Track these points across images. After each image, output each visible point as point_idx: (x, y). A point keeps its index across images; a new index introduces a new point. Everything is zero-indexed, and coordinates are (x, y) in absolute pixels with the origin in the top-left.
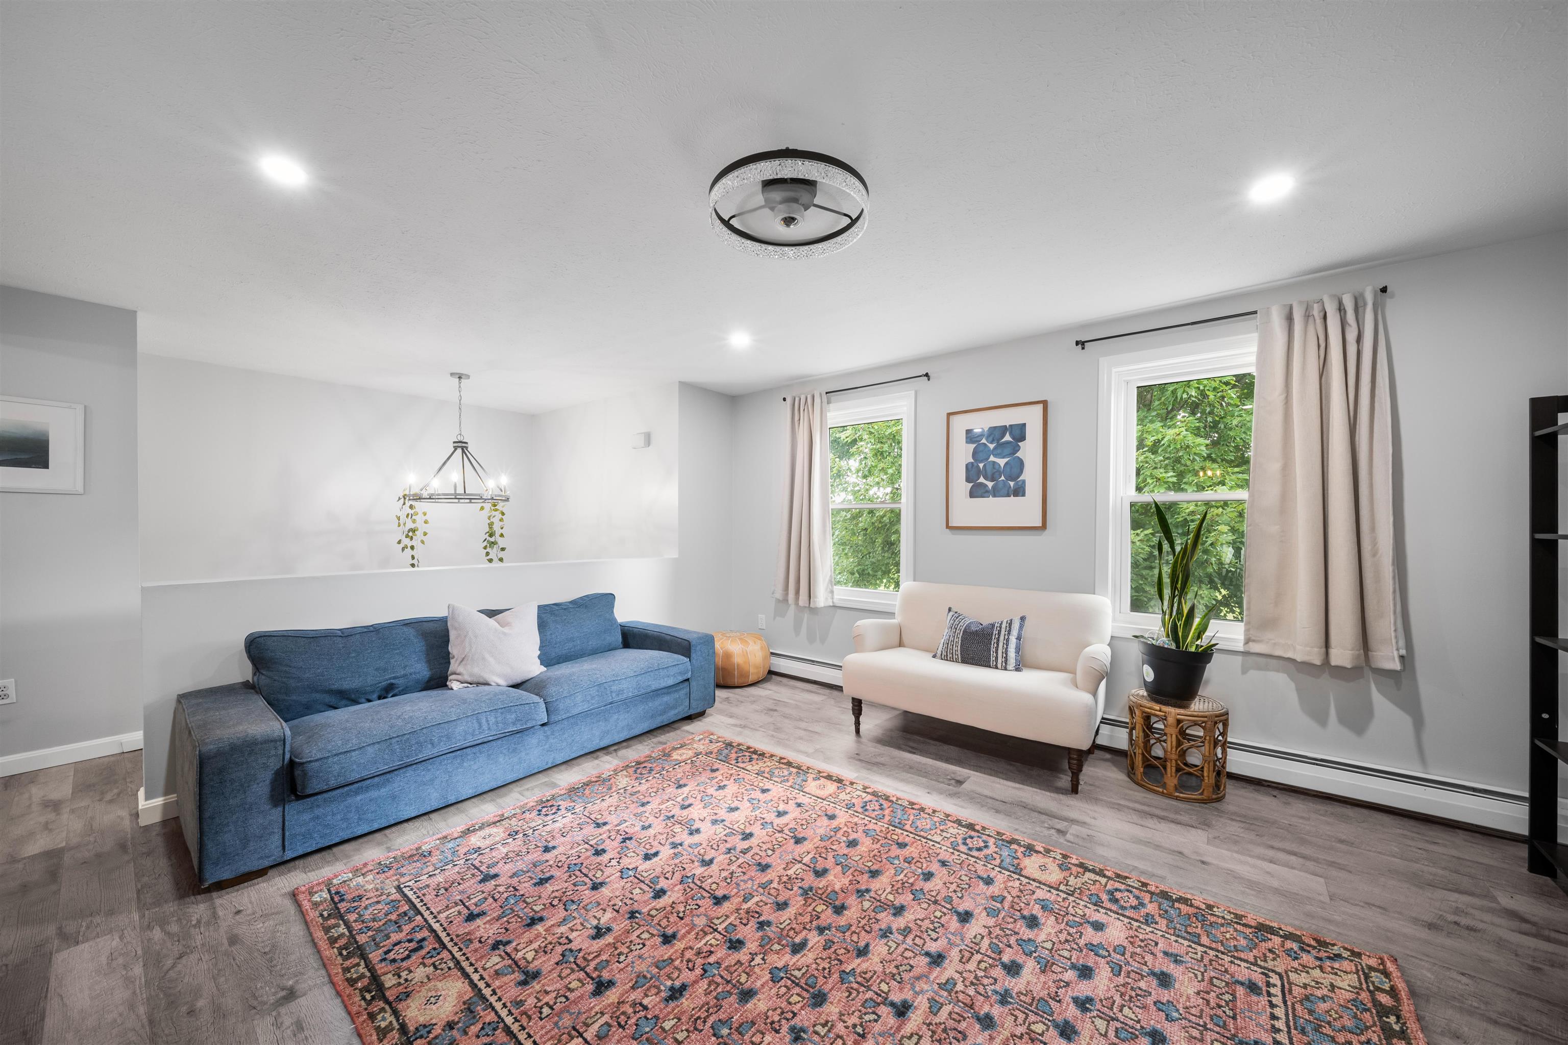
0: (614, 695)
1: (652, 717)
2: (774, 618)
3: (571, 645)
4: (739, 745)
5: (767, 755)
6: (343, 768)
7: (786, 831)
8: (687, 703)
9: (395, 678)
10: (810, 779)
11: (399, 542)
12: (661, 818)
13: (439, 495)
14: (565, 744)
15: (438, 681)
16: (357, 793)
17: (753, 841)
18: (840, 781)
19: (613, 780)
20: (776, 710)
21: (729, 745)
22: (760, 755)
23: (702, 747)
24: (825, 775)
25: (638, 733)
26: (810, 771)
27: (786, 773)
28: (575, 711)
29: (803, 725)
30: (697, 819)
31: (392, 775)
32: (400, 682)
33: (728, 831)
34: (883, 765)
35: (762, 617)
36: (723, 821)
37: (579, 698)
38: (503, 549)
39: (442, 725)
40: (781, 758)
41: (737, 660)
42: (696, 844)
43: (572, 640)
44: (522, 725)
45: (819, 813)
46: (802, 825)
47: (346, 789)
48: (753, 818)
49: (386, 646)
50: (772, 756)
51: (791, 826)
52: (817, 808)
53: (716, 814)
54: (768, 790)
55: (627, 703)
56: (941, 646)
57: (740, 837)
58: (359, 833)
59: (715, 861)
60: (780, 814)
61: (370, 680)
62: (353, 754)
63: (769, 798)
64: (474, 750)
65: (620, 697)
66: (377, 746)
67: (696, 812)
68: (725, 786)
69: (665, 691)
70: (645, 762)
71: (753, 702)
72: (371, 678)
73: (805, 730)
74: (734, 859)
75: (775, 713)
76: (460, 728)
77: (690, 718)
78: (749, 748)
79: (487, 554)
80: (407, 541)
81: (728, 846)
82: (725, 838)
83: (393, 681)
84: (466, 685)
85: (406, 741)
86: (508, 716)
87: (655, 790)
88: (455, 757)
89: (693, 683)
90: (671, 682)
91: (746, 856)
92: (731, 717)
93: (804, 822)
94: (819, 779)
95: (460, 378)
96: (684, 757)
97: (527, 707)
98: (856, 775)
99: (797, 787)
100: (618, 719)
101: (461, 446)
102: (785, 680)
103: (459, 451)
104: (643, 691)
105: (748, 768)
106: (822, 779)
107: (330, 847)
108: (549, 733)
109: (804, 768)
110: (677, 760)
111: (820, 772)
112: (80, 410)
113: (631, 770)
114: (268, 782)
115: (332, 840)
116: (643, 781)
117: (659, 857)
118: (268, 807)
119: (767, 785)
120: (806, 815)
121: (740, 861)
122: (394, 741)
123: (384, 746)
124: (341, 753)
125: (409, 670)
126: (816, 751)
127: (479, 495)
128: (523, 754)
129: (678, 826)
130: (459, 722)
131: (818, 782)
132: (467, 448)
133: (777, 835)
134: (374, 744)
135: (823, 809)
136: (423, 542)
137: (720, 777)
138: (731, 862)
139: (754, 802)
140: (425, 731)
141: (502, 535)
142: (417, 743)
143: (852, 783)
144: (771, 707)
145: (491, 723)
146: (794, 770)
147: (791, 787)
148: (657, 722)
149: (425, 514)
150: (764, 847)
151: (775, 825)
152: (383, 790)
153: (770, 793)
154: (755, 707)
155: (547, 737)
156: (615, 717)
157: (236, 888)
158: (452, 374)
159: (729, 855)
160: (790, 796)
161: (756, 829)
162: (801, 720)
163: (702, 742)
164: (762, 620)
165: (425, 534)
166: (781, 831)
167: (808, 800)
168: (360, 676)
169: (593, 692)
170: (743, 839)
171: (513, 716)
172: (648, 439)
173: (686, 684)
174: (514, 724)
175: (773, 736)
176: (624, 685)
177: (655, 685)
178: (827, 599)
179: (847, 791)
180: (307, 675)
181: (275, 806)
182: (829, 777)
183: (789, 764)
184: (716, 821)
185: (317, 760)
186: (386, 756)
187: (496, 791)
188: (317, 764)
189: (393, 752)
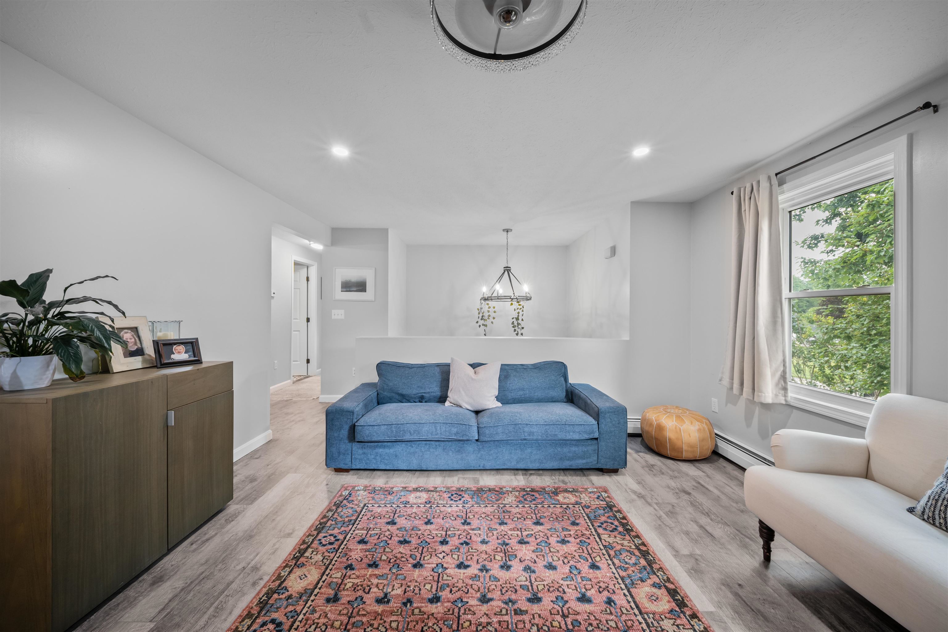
0: (526, 434)
1: (561, 459)
2: (726, 405)
3: (521, 393)
4: (619, 511)
5: (633, 534)
6: (370, 433)
7: (569, 621)
8: (595, 458)
9: (425, 393)
10: (649, 582)
11: (477, 322)
12: (499, 541)
13: (502, 297)
14: (491, 457)
15: (442, 399)
16: (380, 447)
17: (535, 608)
18: (682, 604)
19: (506, 495)
20: (689, 494)
21: (610, 507)
22: (627, 530)
23: (587, 499)
24: (671, 586)
25: (548, 468)
26: (660, 573)
27: (633, 560)
28: (497, 438)
29: (704, 520)
30: (518, 558)
31: (396, 443)
32: (427, 395)
33: (528, 583)
34: (766, 619)
35: (714, 400)
36: (534, 572)
37: (500, 430)
38: (523, 328)
39: (417, 424)
40: (643, 544)
41: (670, 434)
42: (496, 578)
43: (523, 389)
44: (460, 437)
45: (620, 625)
46: (591, 624)
47: (376, 444)
48: (556, 586)
49: (424, 375)
50: (638, 536)
51: (579, 618)
52: (624, 617)
53: (535, 562)
54: (598, 568)
55: (538, 444)
56: (925, 499)
57: (529, 596)
58: (381, 468)
59: (492, 603)
60: (583, 599)
61: (415, 392)
62: (375, 427)
63: (590, 576)
64: (437, 443)
65: (531, 437)
66: (386, 426)
67: (525, 552)
68: (568, 542)
69: (574, 443)
70: (537, 491)
71: (673, 477)
72: (413, 391)
73: (701, 527)
74: (504, 612)
75: (686, 497)
76: (425, 429)
77: (602, 471)
78: (624, 518)
79: (515, 330)
80: (481, 322)
81: (513, 597)
82: (518, 588)
83: (423, 394)
84: (452, 404)
85: (399, 428)
86: (453, 429)
87: (519, 516)
88: (426, 444)
89: (602, 444)
90: (576, 437)
91: (514, 617)
92: (639, 483)
93: (595, 623)
94: (660, 588)
95: (507, 231)
96: (566, 501)
97: (464, 427)
98: (711, 608)
99: (628, 581)
100: (531, 453)
101: (507, 270)
102: (729, 467)
103: (506, 272)
104: (550, 438)
105: (603, 537)
106: (663, 590)
107: (374, 470)
108: (481, 447)
109: (656, 566)
110: (558, 500)
111: (668, 580)
112: (374, 269)
113: (523, 493)
114: (347, 430)
115: (370, 467)
116: (520, 506)
117: (465, 571)
118: (347, 442)
119: (602, 564)
120: (603, 618)
121: (506, 618)
122: (393, 426)
123: (389, 427)
124: (371, 425)
125: (431, 390)
126: (691, 555)
127: (509, 296)
128: (464, 455)
129: (502, 554)
130: (425, 425)
131: (655, 590)
132: (510, 270)
133: (558, 618)
134: (385, 425)
135: (629, 623)
136: (492, 323)
137: (572, 533)
138: (500, 613)
139: (575, 572)
140: (408, 425)
141: (522, 320)
142: (403, 430)
143: (694, 616)
144: (688, 489)
145: (442, 430)
146: (643, 562)
147: (622, 578)
148: (566, 464)
149: (494, 308)
150: (537, 620)
151: (567, 606)
152: (391, 450)
153: (598, 572)
154: (672, 483)
155: (479, 449)
156: (529, 450)
157: (342, 473)
158: (504, 230)
159: (503, 605)
160: (611, 586)
161: (547, 599)
162: (707, 514)
163: (592, 495)
164: (715, 404)
165: (494, 318)
166: (564, 616)
167: (624, 603)
168: (411, 389)
169: (511, 428)
170: (529, 600)
171: (455, 430)
172: (613, 251)
173: (595, 442)
174: (455, 435)
175: (660, 518)
176: (535, 429)
177: (561, 436)
178: (776, 395)
179: (678, 622)
180: (391, 384)
181: (350, 442)
182: (673, 593)
183: (645, 554)
184: (529, 568)
185: (361, 426)
186: (389, 433)
187: (451, 472)
188: (360, 428)
189: (392, 431)
